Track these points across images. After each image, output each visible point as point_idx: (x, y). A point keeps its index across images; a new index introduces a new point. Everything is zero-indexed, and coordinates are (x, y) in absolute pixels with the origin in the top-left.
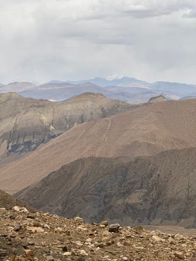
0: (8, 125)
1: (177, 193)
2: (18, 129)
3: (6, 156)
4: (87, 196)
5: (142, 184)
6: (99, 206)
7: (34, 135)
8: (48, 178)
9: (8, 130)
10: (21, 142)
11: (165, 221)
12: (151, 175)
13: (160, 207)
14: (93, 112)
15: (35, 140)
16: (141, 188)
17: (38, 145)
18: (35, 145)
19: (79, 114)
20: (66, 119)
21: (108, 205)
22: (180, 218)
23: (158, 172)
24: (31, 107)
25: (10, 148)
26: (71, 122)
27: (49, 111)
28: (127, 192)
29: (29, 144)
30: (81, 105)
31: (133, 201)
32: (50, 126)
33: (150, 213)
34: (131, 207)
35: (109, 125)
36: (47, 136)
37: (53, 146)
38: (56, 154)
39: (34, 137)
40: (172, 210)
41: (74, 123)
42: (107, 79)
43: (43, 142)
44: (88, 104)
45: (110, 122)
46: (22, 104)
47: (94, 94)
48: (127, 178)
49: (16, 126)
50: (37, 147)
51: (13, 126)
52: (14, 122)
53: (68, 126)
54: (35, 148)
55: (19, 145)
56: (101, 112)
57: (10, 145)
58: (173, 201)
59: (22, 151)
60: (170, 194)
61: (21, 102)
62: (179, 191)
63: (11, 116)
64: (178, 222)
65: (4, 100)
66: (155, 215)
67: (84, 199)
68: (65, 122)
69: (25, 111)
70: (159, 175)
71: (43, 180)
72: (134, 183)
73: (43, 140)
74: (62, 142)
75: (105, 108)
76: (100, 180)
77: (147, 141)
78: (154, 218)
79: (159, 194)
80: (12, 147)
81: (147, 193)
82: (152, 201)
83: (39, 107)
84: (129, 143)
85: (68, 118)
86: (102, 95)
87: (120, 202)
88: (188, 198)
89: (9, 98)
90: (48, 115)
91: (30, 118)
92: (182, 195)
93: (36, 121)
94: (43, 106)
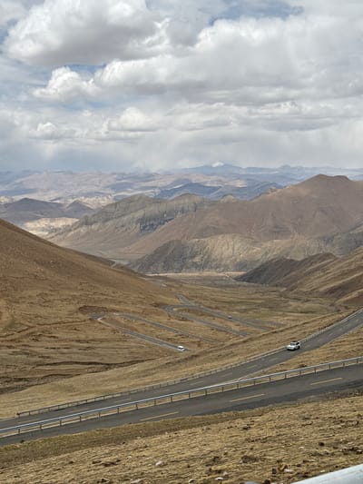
0: (140, 214)
2: (146, 216)
3: (139, 233)
7: (155, 219)
9: (140, 217)
10: (148, 224)
14: (189, 206)
15: (155, 223)
18: (156, 226)
19: (181, 206)
20: (173, 210)
24: (153, 203)
25: (141, 228)
26: (176, 211)
27: (163, 205)
29: (153, 225)
30: (182, 202)
32: (164, 214)
34: (195, 263)
36: (162, 221)
37: (164, 228)
39: (155, 221)
40: (213, 265)
41: (178, 212)
43: (160, 224)
44: (186, 201)
45: (195, 215)
46: (148, 201)
51: (143, 215)
52: (143, 213)
53: (174, 214)
54: (156, 228)
55: (147, 226)
56: (194, 205)
57: (142, 226)
58: (214, 260)
59: (148, 230)
60: (213, 257)
63: (141, 209)
68: (173, 212)
69: (150, 205)
70: (209, 248)
72: (197, 252)
74: (169, 226)
75: (197, 203)
77: (213, 226)
81: (202, 257)
82: (205, 260)
83: (158, 203)
88: (221, 259)
90: (163, 208)
91: (153, 210)
92: (218, 257)
93: (157, 212)
94: (160, 203)
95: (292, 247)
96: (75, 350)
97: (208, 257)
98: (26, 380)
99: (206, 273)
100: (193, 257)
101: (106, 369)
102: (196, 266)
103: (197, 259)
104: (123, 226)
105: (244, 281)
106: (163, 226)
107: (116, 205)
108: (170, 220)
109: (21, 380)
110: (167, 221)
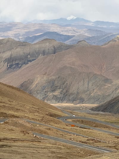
0: (7, 55)
1: (74, 91)
2: (12, 57)
3: (7, 70)
4: (38, 92)
5: (60, 87)
6: (43, 96)
7: (20, 60)
8: (23, 84)
9: (8, 57)
10: (14, 63)
11: (68, 102)
12: (64, 84)
13: (67, 96)
14: (49, 48)
15: (21, 63)
16: (60, 88)
17: (22, 65)
18: (21, 65)
19: (43, 49)
20: (36, 52)
21: (46, 95)
22: (74, 100)
23: (67, 82)
24: (19, 46)
25: (8, 66)
26: (38, 53)
27: (28, 48)
28: (54, 90)
29: (18, 64)
30: (43, 45)
31: (56, 94)
32: (28, 55)
33: (62, 99)
34: (55, 96)
35: (54, 58)
36: (26, 61)
37: (28, 67)
38: (29, 71)
39: (20, 61)
40: (71, 98)
41: (40, 54)
42: (67, 19)
43: (24, 63)
44: (47, 45)
45: (54, 57)
46: (15, 44)
47: (50, 39)
48: (54, 84)
49: (11, 55)
50: (21, 66)
51: (10, 55)
52: (10, 53)
53: (37, 56)
54: (21, 67)
55: (13, 64)
56: (53, 49)
57: (9, 64)
58: (72, 94)
59: (14, 68)
60: (71, 91)
61: (14, 43)
62: (75, 90)
63: (9, 50)
64: (73, 102)
65: (5, 42)
66: (64, 99)
67: (37, 93)
68: (35, 54)
69: (16, 47)
70: (67, 83)
71: (21, 85)
72: (57, 87)
73: (25, 62)
74: (32, 66)
75: (56, 47)
76: (44, 85)
77: (70, 66)
78: (64, 101)
79: (67, 91)
80: (9, 65)
81: (62, 91)
82: (64, 94)
83: (23, 46)
84: (62, 67)
85: (37, 51)
86: (54, 40)
87: (51, 94)
88: (78, 93)
89: (8, 41)
90: (27, 50)
91: (18, 51)
92: (75, 92)
93: (21, 53)
94: (25, 45)
105: (99, 111)
106: (27, 66)
108: (33, 60)
110: (30, 61)
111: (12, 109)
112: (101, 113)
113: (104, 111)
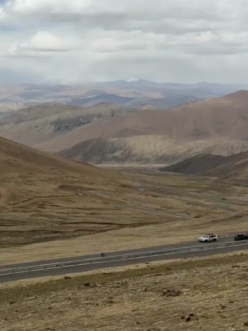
1: (137, 152)
3: (54, 132)
7: (70, 122)
10: (63, 125)
13: (129, 157)
15: (71, 125)
24: (68, 109)
25: (56, 129)
26: (92, 116)
27: (79, 111)
29: (68, 127)
32: (80, 118)
33: (124, 159)
34: (115, 157)
36: (78, 123)
40: (134, 159)
41: (94, 117)
43: (76, 126)
48: (114, 146)
49: (59, 119)
50: (72, 128)
52: (58, 116)
56: (111, 112)
57: (56, 127)
59: (63, 130)
60: (133, 153)
66: (126, 159)
72: (117, 148)
74: (86, 128)
75: (114, 110)
81: (123, 152)
82: (125, 155)
85: (90, 114)
87: (110, 155)
88: (142, 154)
91: (68, 114)
93: (72, 117)
94: (76, 109)
95: (216, 146)
96: (83, 215)
97: (129, 153)
98: (61, 232)
99: (127, 165)
100: (114, 152)
101: (121, 227)
102: (117, 159)
103: (117, 154)
104: (37, 127)
105: (168, 171)
106: (80, 128)
107: (29, 109)
108: (87, 123)
109: (57, 232)
110: (83, 124)
111: (87, 183)
112: (171, 173)
113: (175, 172)
